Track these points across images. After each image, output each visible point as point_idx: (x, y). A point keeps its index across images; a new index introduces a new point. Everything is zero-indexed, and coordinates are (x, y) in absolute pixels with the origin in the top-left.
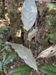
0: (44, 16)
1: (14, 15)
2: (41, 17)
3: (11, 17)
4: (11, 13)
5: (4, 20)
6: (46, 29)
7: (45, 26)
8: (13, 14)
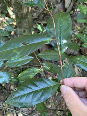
0: (73, 9)
1: (21, 6)
2: (67, 10)
3: (17, 11)
4: (17, 3)
5: (7, 18)
6: (75, 31)
7: (75, 25)
8: (20, 4)
